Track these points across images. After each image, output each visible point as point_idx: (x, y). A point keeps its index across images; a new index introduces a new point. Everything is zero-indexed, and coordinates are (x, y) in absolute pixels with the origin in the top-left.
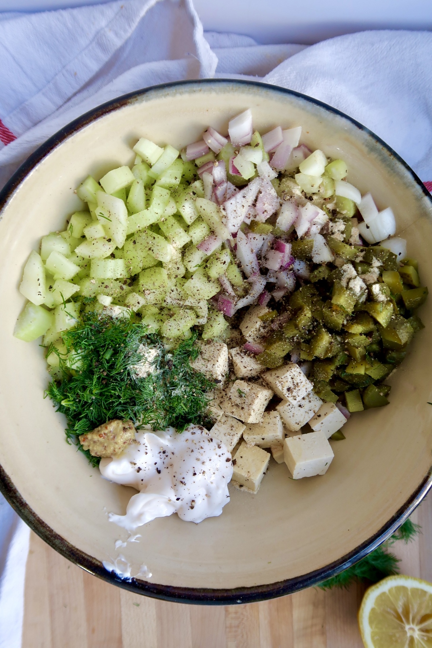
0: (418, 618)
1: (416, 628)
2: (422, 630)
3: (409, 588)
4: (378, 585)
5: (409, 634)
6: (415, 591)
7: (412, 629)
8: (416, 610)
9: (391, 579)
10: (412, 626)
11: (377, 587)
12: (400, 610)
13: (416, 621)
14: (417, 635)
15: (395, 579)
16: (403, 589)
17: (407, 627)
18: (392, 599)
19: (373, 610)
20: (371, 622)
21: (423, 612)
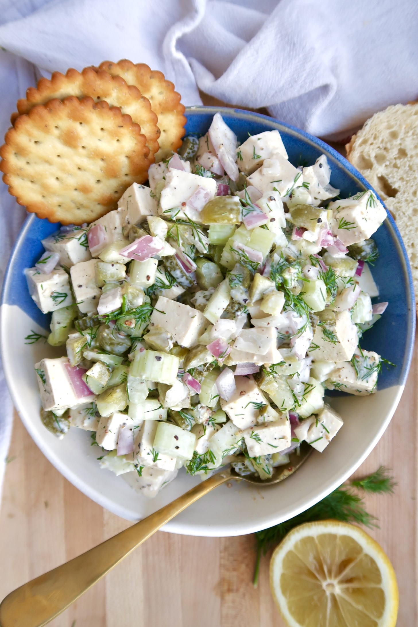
0: (334, 569)
1: (335, 582)
2: (341, 582)
3: (315, 537)
4: (281, 545)
5: (328, 593)
6: (323, 538)
7: (331, 585)
8: (329, 561)
9: (293, 533)
10: (329, 581)
11: (281, 548)
12: (312, 568)
13: (333, 574)
14: (338, 590)
15: (298, 531)
16: (308, 540)
17: (324, 584)
18: (300, 556)
19: (283, 576)
20: (284, 592)
21: (338, 560)
